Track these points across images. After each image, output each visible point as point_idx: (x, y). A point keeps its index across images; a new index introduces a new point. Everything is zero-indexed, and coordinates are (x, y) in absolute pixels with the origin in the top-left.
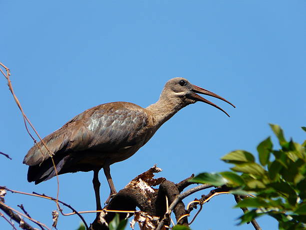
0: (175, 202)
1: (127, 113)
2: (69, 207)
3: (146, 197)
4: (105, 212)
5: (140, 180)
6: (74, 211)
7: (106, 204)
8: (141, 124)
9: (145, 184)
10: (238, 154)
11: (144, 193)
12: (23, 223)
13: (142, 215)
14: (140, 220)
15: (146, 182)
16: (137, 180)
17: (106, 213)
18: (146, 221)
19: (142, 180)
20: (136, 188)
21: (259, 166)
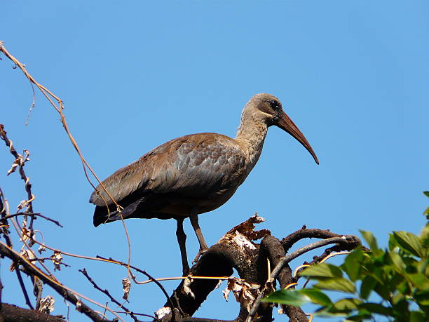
0: (279, 266)
1: (221, 150)
2: (144, 273)
3: (245, 256)
4: (190, 279)
5: (237, 232)
6: (150, 278)
7: (194, 263)
8: (238, 165)
9: (244, 237)
10: (322, 267)
11: (242, 251)
12: (80, 305)
13: (237, 283)
14: (234, 289)
15: (245, 235)
16: (233, 232)
17: (192, 281)
18: (242, 290)
19: (240, 232)
20: (231, 243)
21: (348, 282)
